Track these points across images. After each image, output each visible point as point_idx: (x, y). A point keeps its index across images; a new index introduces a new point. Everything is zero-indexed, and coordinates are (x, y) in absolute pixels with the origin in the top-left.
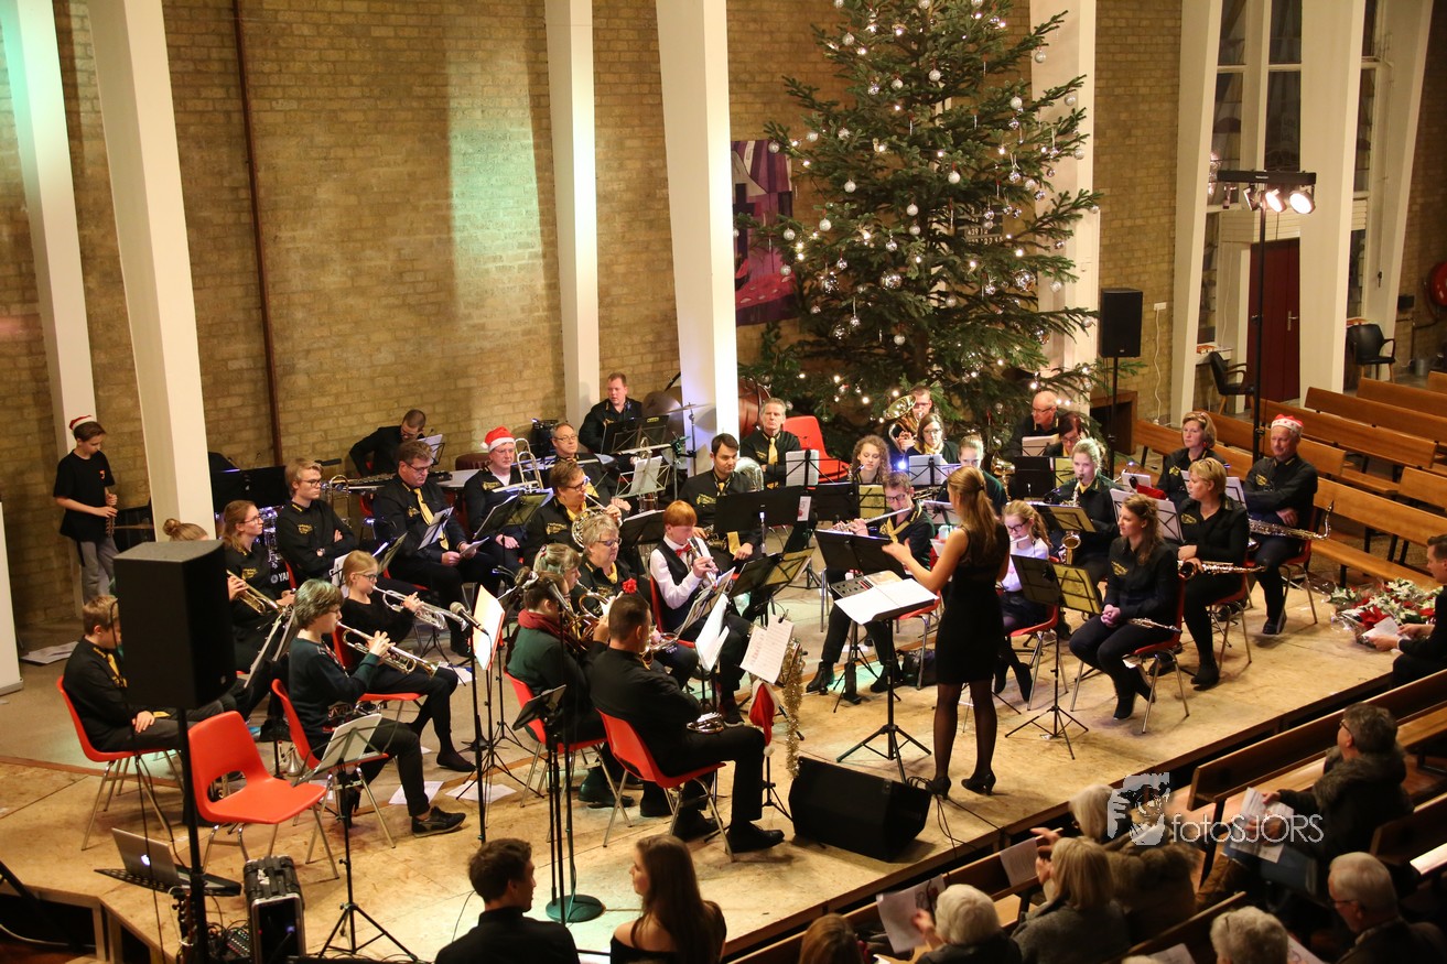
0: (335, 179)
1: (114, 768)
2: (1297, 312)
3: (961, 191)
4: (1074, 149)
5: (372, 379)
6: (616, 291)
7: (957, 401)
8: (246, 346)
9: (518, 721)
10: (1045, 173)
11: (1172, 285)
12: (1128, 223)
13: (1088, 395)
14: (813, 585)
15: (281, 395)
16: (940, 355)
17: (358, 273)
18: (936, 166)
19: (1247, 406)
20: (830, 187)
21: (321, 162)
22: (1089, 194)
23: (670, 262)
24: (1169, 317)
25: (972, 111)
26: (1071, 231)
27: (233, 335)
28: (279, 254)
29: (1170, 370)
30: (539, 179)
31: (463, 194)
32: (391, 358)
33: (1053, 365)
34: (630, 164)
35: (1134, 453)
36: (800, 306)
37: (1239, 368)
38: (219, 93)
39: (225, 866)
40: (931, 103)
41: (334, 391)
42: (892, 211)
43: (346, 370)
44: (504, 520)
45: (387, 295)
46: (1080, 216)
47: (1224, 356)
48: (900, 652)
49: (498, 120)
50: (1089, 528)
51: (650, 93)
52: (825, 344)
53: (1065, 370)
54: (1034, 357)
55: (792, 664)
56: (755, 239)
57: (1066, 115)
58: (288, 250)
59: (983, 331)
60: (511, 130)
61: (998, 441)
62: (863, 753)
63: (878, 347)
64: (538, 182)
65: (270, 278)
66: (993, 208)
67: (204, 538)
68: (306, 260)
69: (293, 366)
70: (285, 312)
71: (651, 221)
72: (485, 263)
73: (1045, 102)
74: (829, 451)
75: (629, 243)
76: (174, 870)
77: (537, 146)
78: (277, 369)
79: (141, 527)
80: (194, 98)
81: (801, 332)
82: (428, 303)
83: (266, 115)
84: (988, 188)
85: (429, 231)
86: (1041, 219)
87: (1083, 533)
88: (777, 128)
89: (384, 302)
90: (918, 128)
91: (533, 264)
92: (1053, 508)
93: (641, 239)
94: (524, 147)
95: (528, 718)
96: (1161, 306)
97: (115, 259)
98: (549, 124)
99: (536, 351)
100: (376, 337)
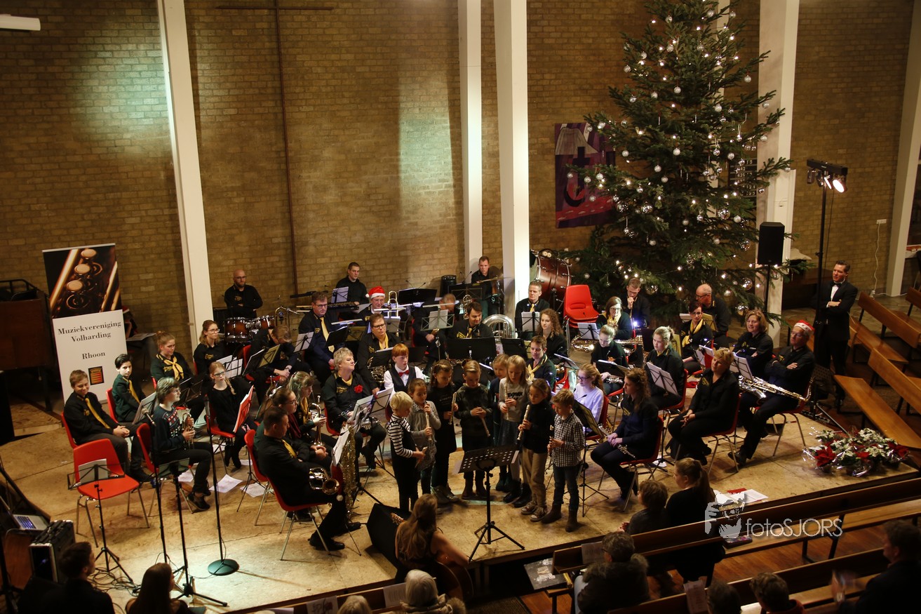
0: (333, 146)
5: (351, 250)
8: (281, 231)
17: (345, 194)
21: (326, 137)
28: (301, 184)
30: (452, 145)
31: (406, 153)
38: (271, 104)
41: (329, 255)
45: (361, 206)
49: (428, 114)
58: (306, 183)
60: (437, 118)
65: (295, 197)
68: (315, 188)
72: (418, 190)
77: (452, 127)
78: (297, 244)
82: (386, 211)
83: (295, 114)
85: (386, 173)
89: (359, 209)
91: (448, 191)
94: (444, 128)
98: (460, 115)
99: (448, 237)
100: (353, 228)
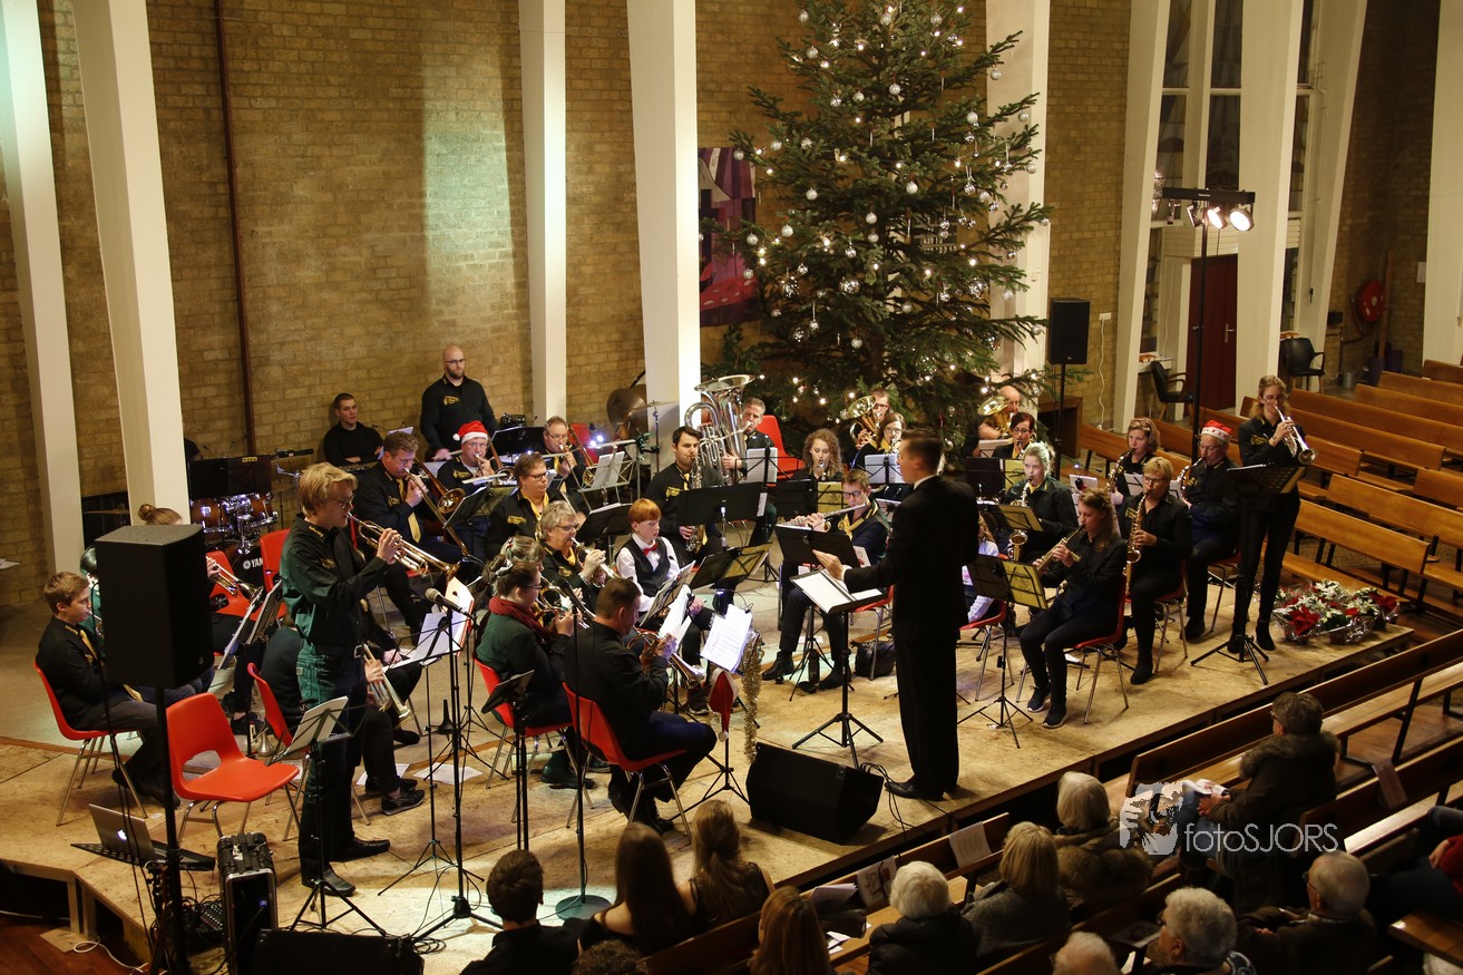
0: (312, 177)
1: (88, 747)
2: (1234, 325)
3: (920, 202)
4: (1027, 164)
5: (345, 372)
6: (583, 291)
7: (911, 404)
8: (220, 337)
9: (487, 705)
10: (998, 186)
11: (1117, 296)
12: (1076, 236)
13: (1036, 400)
14: (771, 578)
15: (255, 386)
16: (895, 359)
17: (333, 268)
18: (894, 177)
19: (1186, 414)
20: (791, 195)
21: (298, 159)
22: (1040, 207)
23: (637, 264)
24: (1113, 327)
25: (929, 125)
26: (1022, 242)
27: (209, 326)
28: (255, 248)
29: (1113, 377)
30: (511, 181)
31: (436, 193)
32: (363, 352)
33: (1003, 370)
34: (598, 168)
35: (1078, 457)
36: (761, 308)
37: (1179, 378)
38: (200, 90)
39: (199, 842)
40: (891, 115)
41: (307, 383)
42: (850, 218)
43: (319, 363)
44: (473, 512)
45: (361, 290)
46: (1032, 228)
47: (1166, 365)
48: (854, 643)
49: (471, 122)
50: (1037, 527)
51: (620, 99)
52: (785, 347)
53: (1015, 376)
54: (986, 363)
55: (752, 652)
56: (718, 243)
57: (1020, 130)
58: (264, 245)
59: (938, 336)
60: (485, 132)
61: (950, 443)
62: (817, 741)
63: (837, 350)
64: (509, 184)
65: (246, 271)
66: (949, 219)
67: (178, 523)
68: (281, 255)
69: (268, 358)
70: (261, 304)
71: (619, 224)
72: (457, 261)
73: (999, 118)
74: (787, 450)
75: (597, 244)
76: (151, 845)
77: (509, 149)
78: (252, 361)
79: (117, 512)
80: (174, 95)
81: (761, 334)
82: (401, 299)
83: (247, 111)
84: (944, 199)
85: (403, 229)
86: (994, 230)
87: (1030, 532)
88: (742, 136)
89: (358, 297)
90: (877, 140)
91: (503, 263)
92: (1003, 508)
93: (609, 241)
94: (497, 150)
95: (496, 703)
96: (1106, 316)
97: (95, 249)
98: (522, 127)
99: (505, 347)
100: (349, 331)
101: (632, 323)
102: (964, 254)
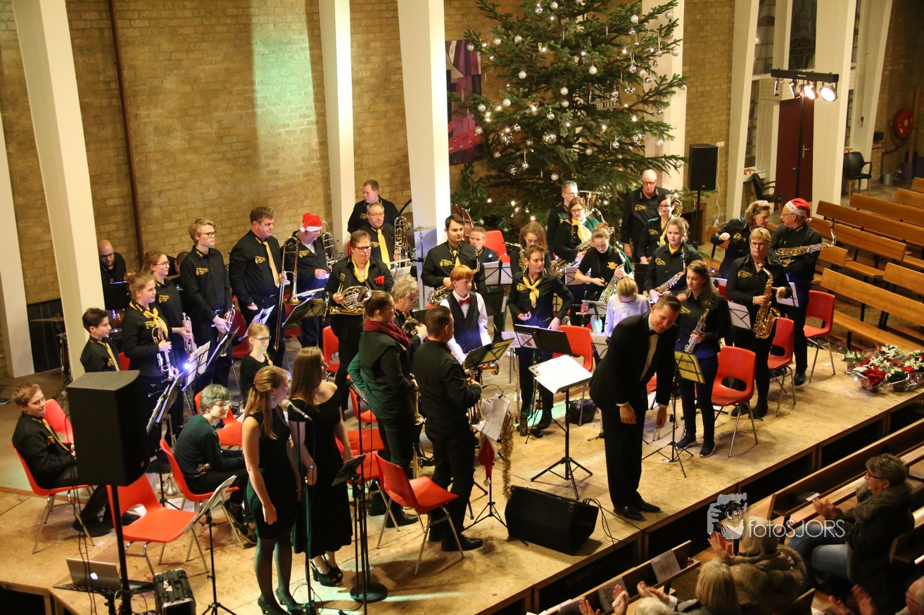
0: (176, 74)
2: (809, 147)
4: (672, 49)
5: (203, 210)
8: (117, 190)
10: (652, 65)
11: (728, 132)
12: (701, 90)
15: (143, 222)
17: (193, 138)
20: (508, 74)
21: (166, 63)
22: (680, 77)
23: (403, 126)
24: (726, 151)
25: (604, 23)
26: (668, 103)
27: (109, 182)
28: (139, 126)
30: (313, 71)
31: (262, 82)
32: (216, 195)
34: (374, 59)
36: (486, 150)
38: (95, 16)
40: (575, 15)
42: (550, 89)
43: (186, 204)
45: (213, 152)
46: (674, 92)
49: (284, 31)
52: (503, 178)
56: (457, 108)
57: (666, 24)
58: (145, 124)
60: (294, 37)
63: (539, 180)
64: (312, 73)
65: (133, 143)
66: (618, 89)
68: (157, 130)
69: (151, 202)
70: (144, 166)
71: (388, 97)
72: (278, 129)
73: (651, 16)
75: (372, 113)
77: (311, 48)
78: (140, 205)
80: (79, 20)
81: (487, 169)
82: (243, 157)
83: (128, 30)
84: (614, 75)
85: (240, 108)
86: (647, 94)
88: (472, 34)
89: (211, 157)
90: (567, 35)
91: (310, 129)
93: (382, 109)
94: (303, 49)
98: (320, 32)
99: (313, 187)
100: (205, 181)
101: (399, 166)
102: (627, 111)
